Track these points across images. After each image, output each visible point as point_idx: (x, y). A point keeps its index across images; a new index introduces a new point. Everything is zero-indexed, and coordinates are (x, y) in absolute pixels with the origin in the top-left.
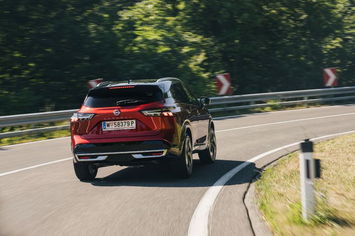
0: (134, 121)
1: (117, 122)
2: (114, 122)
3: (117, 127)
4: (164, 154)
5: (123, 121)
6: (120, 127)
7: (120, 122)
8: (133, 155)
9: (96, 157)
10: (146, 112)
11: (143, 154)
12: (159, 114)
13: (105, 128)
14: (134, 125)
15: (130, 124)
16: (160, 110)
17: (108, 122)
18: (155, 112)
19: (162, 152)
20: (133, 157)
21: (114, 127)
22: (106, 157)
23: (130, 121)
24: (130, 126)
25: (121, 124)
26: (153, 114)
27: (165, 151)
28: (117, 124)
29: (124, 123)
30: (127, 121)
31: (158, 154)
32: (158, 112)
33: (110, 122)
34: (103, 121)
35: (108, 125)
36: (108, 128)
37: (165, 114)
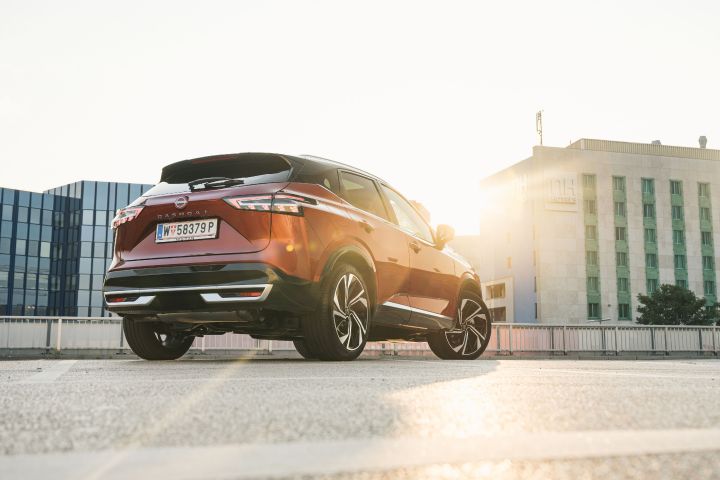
0: (215, 221)
1: (183, 224)
2: (177, 224)
3: (182, 235)
4: (263, 296)
5: (194, 223)
6: (188, 234)
7: (189, 223)
8: (202, 295)
9: (135, 296)
10: (239, 200)
11: (223, 293)
12: (266, 206)
13: (160, 238)
14: (214, 230)
15: (207, 227)
16: (269, 197)
17: (166, 225)
18: (260, 201)
19: (262, 290)
20: (201, 298)
21: (176, 235)
22: (151, 298)
23: (207, 222)
24: (206, 232)
25: (189, 229)
26: (252, 206)
27: (268, 287)
28: (182, 228)
29: (195, 227)
30: (201, 222)
31: (253, 294)
32: (265, 201)
33: (171, 224)
34: (159, 222)
35: (167, 231)
36: (165, 238)
37: (281, 207)
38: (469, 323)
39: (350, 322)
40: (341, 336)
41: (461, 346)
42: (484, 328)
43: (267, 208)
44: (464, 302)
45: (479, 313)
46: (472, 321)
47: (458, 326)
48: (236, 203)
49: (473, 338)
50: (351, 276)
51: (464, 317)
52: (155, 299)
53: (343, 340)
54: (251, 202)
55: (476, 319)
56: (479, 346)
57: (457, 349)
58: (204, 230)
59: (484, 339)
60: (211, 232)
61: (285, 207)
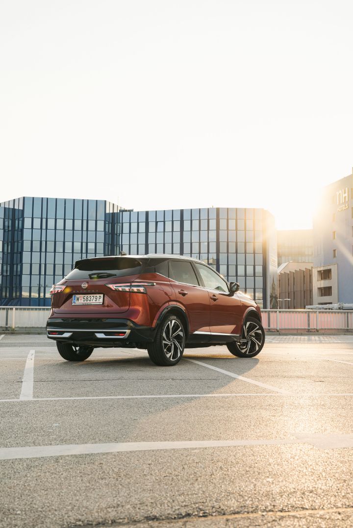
0: (102, 296)
1: (86, 296)
2: (83, 296)
3: (85, 302)
4: (126, 335)
5: (91, 296)
6: (88, 302)
7: (89, 296)
8: (96, 334)
9: (62, 333)
10: (114, 285)
11: (106, 334)
12: (127, 289)
13: (74, 303)
14: (101, 300)
15: (98, 299)
16: (129, 284)
17: (78, 296)
18: (125, 286)
19: (125, 332)
20: (96, 336)
21: (82, 301)
22: (70, 334)
23: (98, 296)
24: (98, 301)
25: (89, 299)
26: (120, 289)
27: (128, 331)
28: (85, 298)
29: (92, 298)
30: (95, 295)
31: (120, 335)
32: (127, 286)
33: (80, 296)
34: (74, 294)
35: (78, 299)
36: (77, 303)
37: (135, 289)
38: (251, 336)
39: (173, 346)
40: (167, 353)
41: (246, 349)
42: (260, 339)
43: (128, 290)
44: (248, 324)
45: (257, 330)
46: (253, 334)
47: (244, 337)
48: (113, 287)
49: (253, 344)
50: (173, 321)
51: (248, 332)
52: (72, 335)
53: (168, 356)
54: (120, 286)
55: (256, 333)
56: (257, 348)
57: (243, 351)
58: (97, 300)
59: (260, 344)
60: (100, 301)
61: (137, 290)
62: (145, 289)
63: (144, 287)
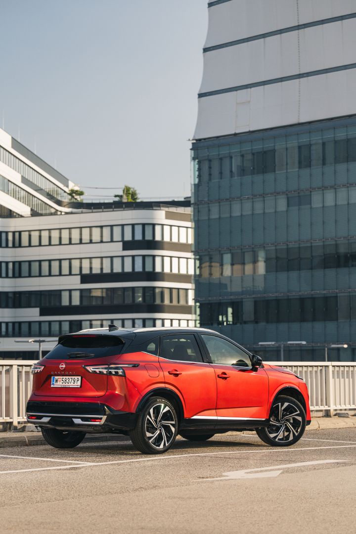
0: (80, 378)
1: (64, 377)
2: (62, 377)
3: (64, 384)
4: (103, 422)
5: (70, 377)
6: (67, 384)
7: (67, 377)
8: (74, 420)
9: (40, 417)
10: (91, 367)
11: (83, 419)
12: (105, 371)
13: (53, 384)
14: (79, 383)
15: (76, 381)
16: (107, 366)
17: (57, 377)
18: (102, 368)
19: (101, 419)
20: (72, 421)
21: (61, 384)
22: (49, 418)
23: (76, 378)
24: (76, 384)
25: (67, 381)
26: (98, 371)
27: (105, 417)
28: (64, 380)
29: (70, 380)
30: (73, 377)
31: (97, 421)
32: (105, 368)
33: (59, 377)
34: (53, 375)
35: (57, 381)
36: (56, 385)
37: (113, 371)
43: (105, 373)
48: (90, 369)
52: (51, 419)
54: (97, 369)
55: (294, 419)
58: (74, 382)
59: (296, 434)
60: (77, 384)
61: (115, 372)
62: (124, 372)
63: (123, 369)
